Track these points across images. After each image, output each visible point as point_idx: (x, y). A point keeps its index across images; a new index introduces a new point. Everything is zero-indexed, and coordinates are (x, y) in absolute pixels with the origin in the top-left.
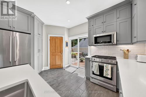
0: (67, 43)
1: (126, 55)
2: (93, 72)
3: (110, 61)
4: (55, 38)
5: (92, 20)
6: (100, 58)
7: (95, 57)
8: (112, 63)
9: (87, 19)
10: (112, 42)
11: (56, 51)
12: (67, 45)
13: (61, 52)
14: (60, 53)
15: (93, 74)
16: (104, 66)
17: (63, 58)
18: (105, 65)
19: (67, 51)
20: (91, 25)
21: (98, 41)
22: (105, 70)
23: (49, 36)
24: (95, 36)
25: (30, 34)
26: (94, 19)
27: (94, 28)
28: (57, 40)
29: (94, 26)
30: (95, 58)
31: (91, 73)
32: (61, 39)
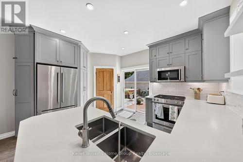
0: (119, 77)
1: (197, 95)
2: (156, 116)
3: (176, 102)
4: (103, 70)
5: (155, 48)
6: (165, 99)
7: (158, 96)
8: (178, 104)
9: (149, 46)
10: (180, 79)
11: (105, 88)
12: (119, 81)
13: (111, 89)
14: (110, 92)
15: (157, 118)
16: (169, 108)
17: (113, 99)
18: (170, 106)
19: (119, 88)
20: (153, 55)
21: (162, 77)
22: (170, 112)
23: (95, 67)
24: (158, 70)
25: (77, 68)
26: (158, 47)
27: (158, 60)
28: (105, 73)
29: (158, 56)
30: (159, 99)
31: (154, 117)
32: (111, 72)
